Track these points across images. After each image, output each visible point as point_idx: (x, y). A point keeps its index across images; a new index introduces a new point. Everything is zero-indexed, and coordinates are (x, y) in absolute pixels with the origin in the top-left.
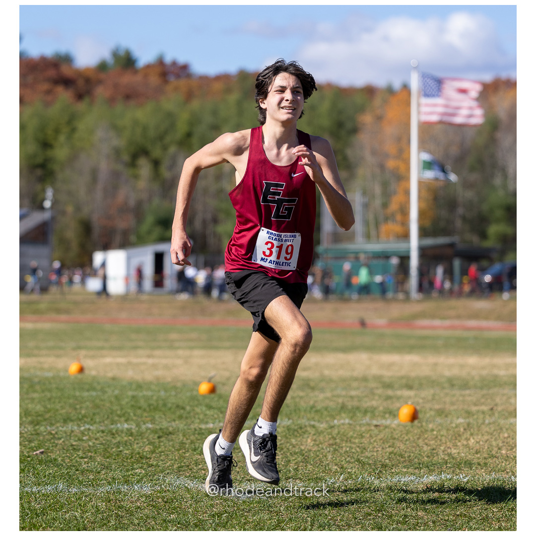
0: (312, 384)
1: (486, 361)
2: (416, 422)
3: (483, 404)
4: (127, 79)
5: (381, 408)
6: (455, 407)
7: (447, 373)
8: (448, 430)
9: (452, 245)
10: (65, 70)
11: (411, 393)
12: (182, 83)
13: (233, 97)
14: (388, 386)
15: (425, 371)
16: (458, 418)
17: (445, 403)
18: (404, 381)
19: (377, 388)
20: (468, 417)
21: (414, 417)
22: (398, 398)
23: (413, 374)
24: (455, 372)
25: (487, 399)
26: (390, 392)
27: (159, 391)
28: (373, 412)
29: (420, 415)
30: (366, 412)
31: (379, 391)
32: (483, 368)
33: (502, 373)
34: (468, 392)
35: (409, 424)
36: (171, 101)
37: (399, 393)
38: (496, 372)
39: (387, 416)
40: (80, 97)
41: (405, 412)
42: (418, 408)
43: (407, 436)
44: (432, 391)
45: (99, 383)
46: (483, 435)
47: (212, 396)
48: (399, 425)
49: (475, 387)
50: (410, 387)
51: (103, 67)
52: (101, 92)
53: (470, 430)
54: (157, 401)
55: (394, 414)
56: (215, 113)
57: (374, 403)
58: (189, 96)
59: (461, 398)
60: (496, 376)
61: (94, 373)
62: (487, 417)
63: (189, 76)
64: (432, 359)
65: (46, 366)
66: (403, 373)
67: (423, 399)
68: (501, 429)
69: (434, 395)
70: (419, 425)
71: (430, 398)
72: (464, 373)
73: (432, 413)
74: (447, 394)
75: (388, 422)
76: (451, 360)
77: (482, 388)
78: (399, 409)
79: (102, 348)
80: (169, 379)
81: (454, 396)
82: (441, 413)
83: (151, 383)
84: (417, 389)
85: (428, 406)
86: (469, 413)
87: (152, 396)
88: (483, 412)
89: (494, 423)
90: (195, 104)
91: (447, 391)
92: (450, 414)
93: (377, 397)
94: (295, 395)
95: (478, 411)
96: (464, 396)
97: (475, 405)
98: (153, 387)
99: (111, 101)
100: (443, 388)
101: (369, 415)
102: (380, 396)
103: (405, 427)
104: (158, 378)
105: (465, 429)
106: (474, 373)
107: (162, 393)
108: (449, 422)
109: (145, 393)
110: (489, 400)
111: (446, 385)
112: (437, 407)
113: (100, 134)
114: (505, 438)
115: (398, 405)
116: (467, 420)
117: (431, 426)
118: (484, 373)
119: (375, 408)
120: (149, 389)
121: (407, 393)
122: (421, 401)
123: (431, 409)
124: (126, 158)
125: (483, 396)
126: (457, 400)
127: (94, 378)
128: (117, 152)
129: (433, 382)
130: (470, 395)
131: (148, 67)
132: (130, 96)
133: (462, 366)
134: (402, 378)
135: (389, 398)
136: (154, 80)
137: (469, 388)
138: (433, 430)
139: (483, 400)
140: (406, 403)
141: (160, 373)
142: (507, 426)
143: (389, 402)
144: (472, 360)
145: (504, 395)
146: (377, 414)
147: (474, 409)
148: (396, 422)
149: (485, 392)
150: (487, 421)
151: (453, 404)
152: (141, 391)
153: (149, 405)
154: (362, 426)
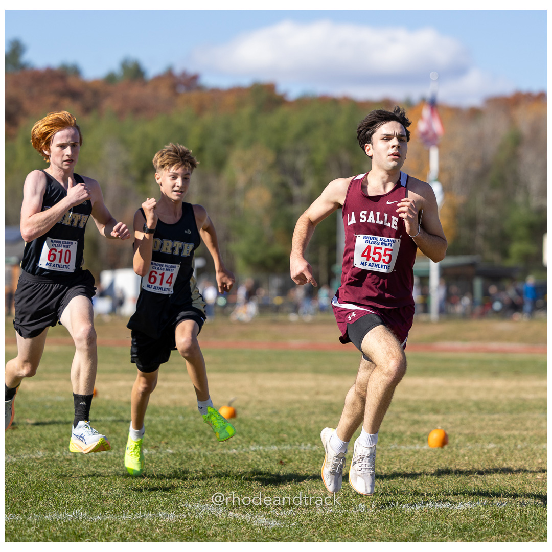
0: (335, 408)
1: (513, 384)
2: (446, 447)
3: (512, 429)
4: (136, 91)
5: (408, 433)
6: (485, 432)
7: (474, 397)
8: (479, 455)
9: (472, 265)
10: (72, 82)
11: (439, 417)
12: (194, 95)
13: (247, 111)
14: (415, 410)
15: (451, 395)
16: (489, 443)
17: (474, 427)
18: (430, 405)
19: (403, 412)
20: (499, 442)
21: (444, 442)
22: (425, 423)
23: (439, 398)
24: (482, 395)
25: (517, 424)
26: (416, 417)
27: (177, 416)
28: (400, 437)
29: (450, 441)
30: (393, 436)
31: (405, 416)
32: (511, 391)
33: (530, 396)
34: (496, 416)
35: (440, 449)
36: (181, 115)
37: (425, 417)
38: (524, 395)
39: (416, 441)
40: (87, 110)
41: (435, 437)
42: (447, 432)
43: (438, 462)
44: (459, 416)
45: (114, 408)
46: (516, 461)
47: (233, 420)
48: (429, 451)
49: (503, 410)
50: (436, 411)
51: (111, 79)
52: (109, 105)
53: (503, 456)
54: (176, 426)
55: (423, 439)
56: (227, 127)
57: (402, 428)
58: (201, 109)
59: (490, 423)
60: (524, 400)
61: (107, 397)
62: (519, 442)
63: (200, 88)
64: (457, 382)
65: (57, 390)
66: (427, 397)
67: (451, 423)
68: (534, 454)
69: (462, 419)
70: (450, 451)
71: (458, 422)
72: (491, 397)
73: (462, 438)
74: (475, 419)
75: (418, 447)
76: (477, 384)
77: (511, 412)
78: (427, 434)
79: (114, 371)
80: (187, 404)
81: (483, 420)
82: (471, 438)
83: (167, 407)
84: (444, 414)
85: (458, 430)
86: (500, 439)
87: (170, 421)
88: (514, 437)
89: (526, 448)
90: (207, 118)
91: (475, 415)
92: (480, 439)
93: (403, 422)
94: (319, 419)
95: (509, 436)
96: (493, 420)
97: (506, 429)
98: (171, 412)
99: (120, 114)
100: (471, 412)
101: (396, 440)
102: (406, 420)
103: (435, 452)
104: (175, 403)
105: (497, 455)
106: (502, 396)
107: (181, 418)
108: (480, 447)
109: (163, 418)
110: (519, 425)
111: (473, 409)
112: (466, 432)
113: (108, 148)
114: (539, 463)
115: (426, 430)
116: (499, 446)
117: (462, 451)
118: (512, 396)
119: (403, 433)
120: (166, 413)
121: (433, 417)
122: (449, 425)
123: (460, 434)
124: (135, 173)
125: (513, 420)
126: (487, 425)
127: (108, 401)
128: (126, 167)
129: (460, 405)
130: (499, 420)
131: (159, 79)
132: (139, 109)
133: (489, 390)
134: (428, 401)
135: (416, 422)
136: (164, 92)
137: (498, 413)
138: (464, 456)
139: (513, 425)
140: (435, 428)
141: (176, 397)
142: (540, 452)
143: (416, 426)
144: (499, 383)
145: (534, 419)
146: (405, 439)
147: (505, 434)
148: (425, 447)
149: (515, 416)
150: (519, 446)
151: (482, 428)
152: (159, 416)
153: (168, 430)
154: (390, 451)
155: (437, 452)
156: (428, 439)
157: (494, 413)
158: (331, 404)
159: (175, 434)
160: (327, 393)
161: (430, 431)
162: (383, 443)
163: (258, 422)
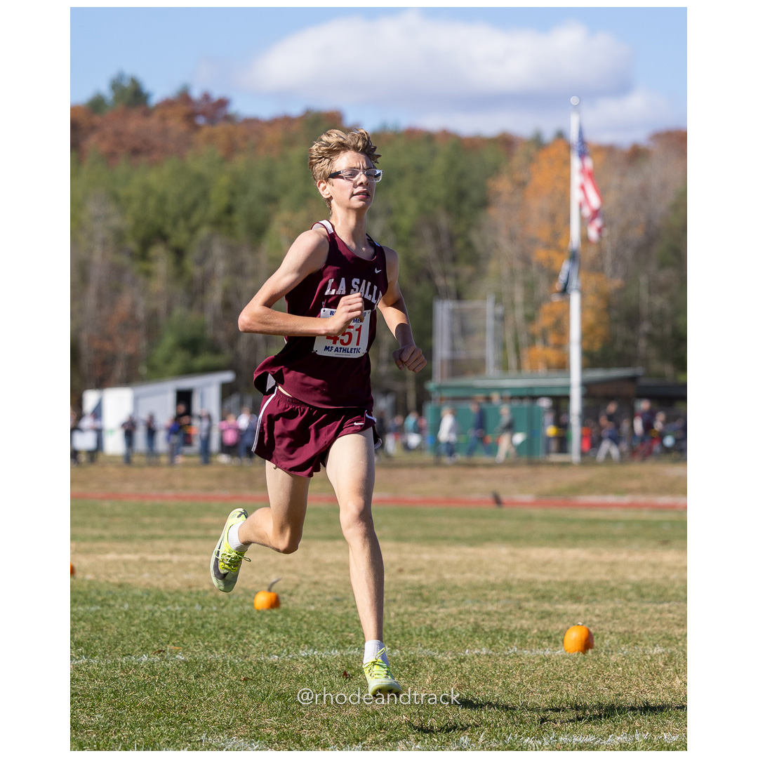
2: (590, 651)
4: (134, 124)
5: (535, 632)
6: (649, 629)
7: (633, 577)
8: (640, 665)
9: (633, 379)
11: (581, 608)
12: (220, 128)
14: (544, 596)
15: (598, 574)
16: (655, 645)
17: (631, 622)
18: (567, 589)
19: (527, 600)
20: (669, 645)
21: (588, 644)
22: (559, 616)
23: (580, 579)
24: (646, 574)
26: (546, 606)
27: (192, 605)
28: (522, 637)
29: (596, 643)
30: (512, 637)
31: (530, 605)
34: (665, 606)
35: (581, 655)
36: (200, 159)
37: (560, 607)
39: (545, 643)
41: (574, 636)
42: (592, 630)
44: (610, 606)
45: (99, 593)
47: (275, 611)
48: (564, 658)
50: (576, 598)
51: (97, 104)
52: (93, 144)
53: (675, 665)
54: (190, 620)
55: (555, 639)
56: (269, 176)
57: (525, 623)
58: (231, 150)
59: (657, 616)
61: (89, 577)
63: (229, 118)
64: (608, 555)
66: (564, 577)
67: (598, 616)
69: (614, 611)
70: (595, 657)
71: (609, 615)
72: (658, 578)
73: (615, 638)
74: (634, 609)
75: (548, 653)
76: (638, 557)
78: (563, 633)
79: (101, 538)
80: (206, 587)
81: (645, 611)
83: (178, 592)
84: (588, 602)
85: (607, 627)
86: (671, 640)
87: (182, 613)
90: (239, 162)
91: (634, 604)
92: (642, 640)
93: (527, 614)
96: (661, 612)
97: (680, 626)
98: (183, 599)
99: (111, 156)
100: (629, 600)
101: (517, 642)
102: (532, 613)
103: (574, 660)
104: (189, 585)
105: (665, 664)
107: (197, 607)
108: (641, 652)
109: (171, 608)
111: (631, 595)
112: (621, 629)
113: (91, 208)
115: (561, 626)
116: (669, 650)
117: (613, 659)
119: (526, 631)
120: (175, 601)
121: (572, 607)
122: (595, 620)
123: (612, 633)
124: (132, 245)
126: (651, 619)
127: (91, 583)
128: (119, 236)
129: (612, 589)
130: (670, 612)
131: (168, 104)
132: (138, 150)
133: (656, 566)
134: (565, 583)
135: (545, 615)
136: (176, 125)
137: (669, 601)
138: (616, 665)
140: (575, 624)
141: (191, 576)
143: (546, 621)
144: (669, 557)
146: (530, 640)
147: (678, 632)
148: (560, 652)
151: (644, 624)
152: (165, 606)
153: (178, 627)
154: (508, 658)
155: (576, 659)
156: (563, 640)
157: (662, 602)
158: (421, 587)
159: (188, 632)
160: (413, 572)
161: (568, 628)
162: (497, 645)
163: (311, 613)
